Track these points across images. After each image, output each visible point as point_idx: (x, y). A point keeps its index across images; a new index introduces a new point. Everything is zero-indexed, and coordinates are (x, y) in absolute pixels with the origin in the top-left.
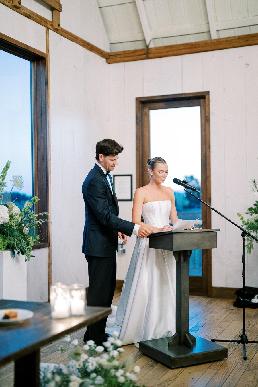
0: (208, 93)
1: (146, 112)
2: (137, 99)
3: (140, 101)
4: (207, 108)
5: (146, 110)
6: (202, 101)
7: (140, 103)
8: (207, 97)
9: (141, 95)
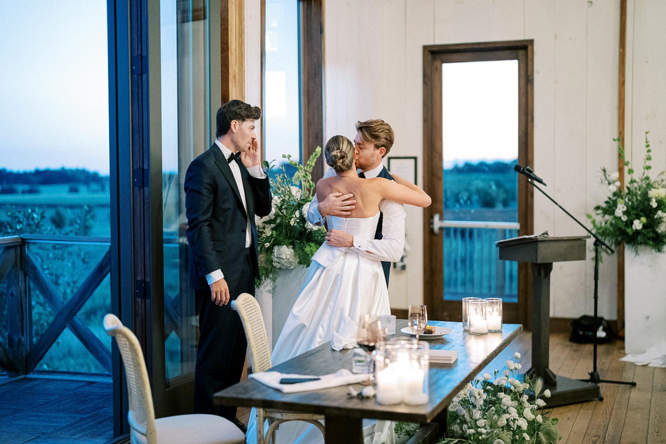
0: (531, 42)
1: (437, 66)
2: (425, 47)
3: (429, 51)
4: (530, 63)
5: (437, 63)
6: (521, 52)
7: (429, 53)
8: (529, 48)
9: (430, 42)
